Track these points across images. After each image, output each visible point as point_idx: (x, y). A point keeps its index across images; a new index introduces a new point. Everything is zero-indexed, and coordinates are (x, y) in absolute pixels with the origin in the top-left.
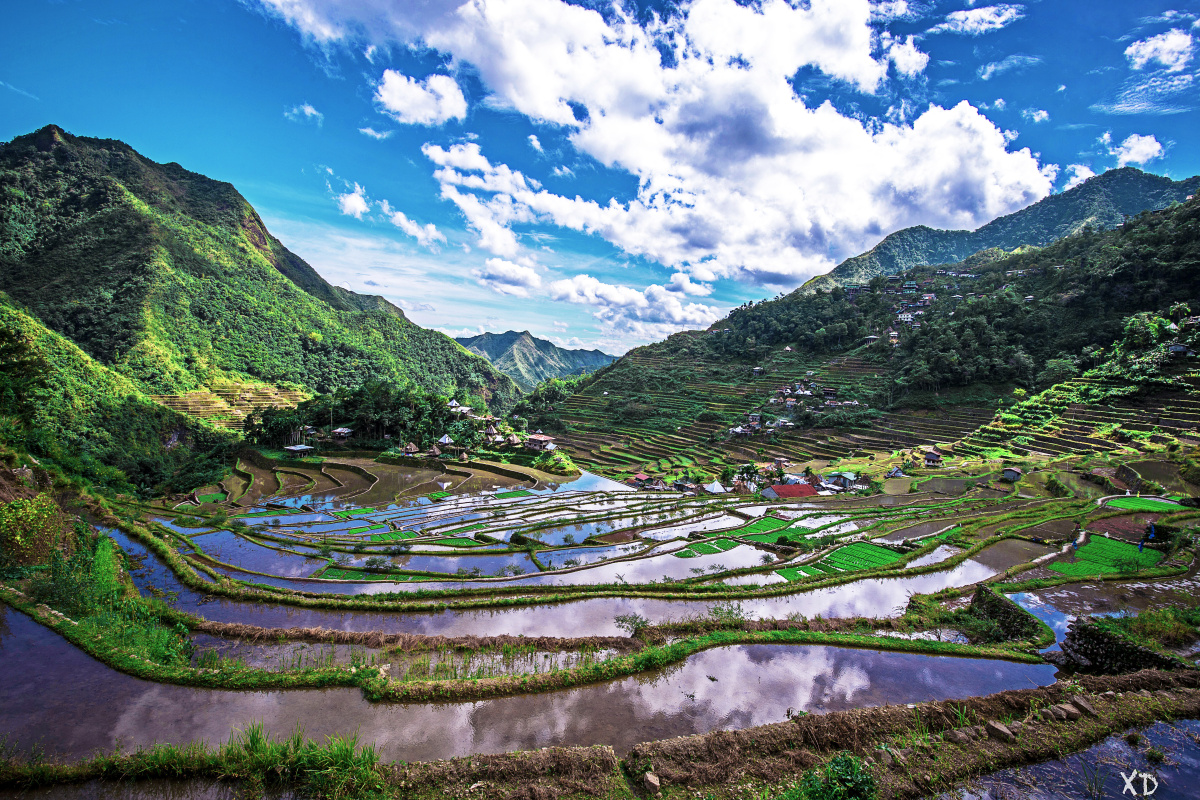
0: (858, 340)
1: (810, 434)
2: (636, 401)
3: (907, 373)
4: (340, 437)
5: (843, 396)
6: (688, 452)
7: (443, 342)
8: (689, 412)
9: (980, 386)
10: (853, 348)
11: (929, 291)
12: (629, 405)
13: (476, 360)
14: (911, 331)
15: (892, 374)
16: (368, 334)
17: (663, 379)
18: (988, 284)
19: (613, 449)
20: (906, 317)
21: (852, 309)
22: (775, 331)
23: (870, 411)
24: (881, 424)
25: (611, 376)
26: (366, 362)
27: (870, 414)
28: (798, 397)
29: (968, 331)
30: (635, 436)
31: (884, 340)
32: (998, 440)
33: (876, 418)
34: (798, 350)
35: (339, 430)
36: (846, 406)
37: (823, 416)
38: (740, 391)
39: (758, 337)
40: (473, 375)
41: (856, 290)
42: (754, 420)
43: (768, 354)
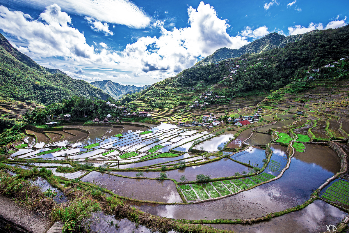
0: (221, 79)
1: (213, 106)
2: (159, 100)
3: (237, 87)
4: (67, 118)
5: (220, 95)
6: (178, 114)
7: (85, 84)
8: (175, 102)
9: (256, 90)
10: (219, 81)
11: (238, 64)
12: (157, 101)
13: (98, 90)
14: (235, 76)
15: (232, 88)
16: (57, 82)
17: (166, 92)
18: (253, 62)
19: (154, 115)
20: (233, 72)
21: (218, 70)
22: (197, 77)
23: (228, 98)
24: (231, 102)
25: (149, 92)
26: (59, 92)
27: (228, 99)
28: (208, 96)
29: (252, 75)
30: (160, 110)
31: (229, 78)
32: (269, 104)
33: (230, 100)
34: (204, 82)
35: (66, 115)
36: (221, 97)
37: (216, 101)
38: (189, 95)
39: (192, 79)
40: (97, 94)
41: (218, 65)
42: (197, 103)
43: (196, 84)
